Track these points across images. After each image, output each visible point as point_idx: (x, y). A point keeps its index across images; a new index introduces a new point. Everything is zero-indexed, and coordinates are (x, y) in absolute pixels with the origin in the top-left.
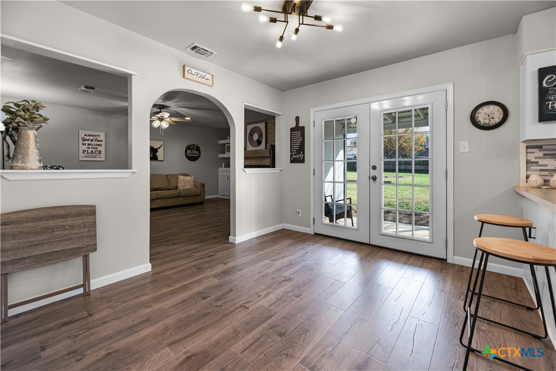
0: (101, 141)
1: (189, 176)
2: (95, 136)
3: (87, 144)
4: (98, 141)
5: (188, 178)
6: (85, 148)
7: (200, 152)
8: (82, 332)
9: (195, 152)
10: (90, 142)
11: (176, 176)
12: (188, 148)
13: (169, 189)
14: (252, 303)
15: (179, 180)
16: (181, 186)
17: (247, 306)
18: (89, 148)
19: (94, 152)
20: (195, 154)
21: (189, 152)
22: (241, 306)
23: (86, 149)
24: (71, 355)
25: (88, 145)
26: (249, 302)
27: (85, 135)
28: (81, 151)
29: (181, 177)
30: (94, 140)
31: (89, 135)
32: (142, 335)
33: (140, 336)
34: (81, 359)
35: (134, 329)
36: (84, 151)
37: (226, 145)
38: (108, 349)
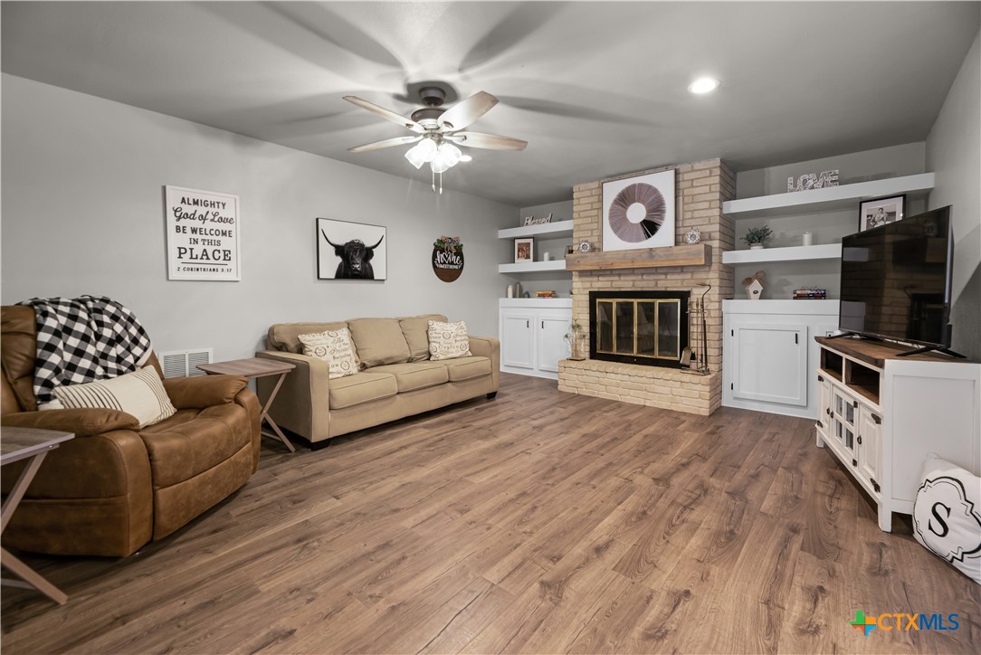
0: (229, 221)
1: (452, 321)
2: (213, 204)
3: (188, 230)
4: (221, 220)
5: (451, 328)
6: (183, 240)
7: (462, 259)
9: (454, 257)
10: (197, 224)
11: (423, 322)
12: (437, 247)
13: (410, 360)
15: (432, 335)
16: (439, 350)
18: (196, 241)
19: (210, 256)
20: (452, 263)
21: (440, 257)
23: (188, 246)
25: (194, 231)
27: (183, 201)
28: (173, 253)
29: (437, 326)
30: (210, 216)
31: (196, 203)
36: (181, 252)
37: (517, 242)
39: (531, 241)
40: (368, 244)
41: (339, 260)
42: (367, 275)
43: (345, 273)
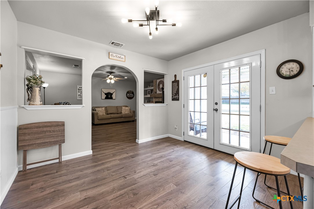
1: (128, 107)
3: (80, 92)
5: (127, 108)
7: (134, 95)
8: (50, 179)
9: (131, 94)
11: (121, 107)
12: (128, 93)
13: (118, 114)
14: (130, 175)
15: (122, 109)
16: (124, 112)
17: (126, 177)
20: (131, 96)
21: (128, 94)
22: (123, 177)
23: (80, 94)
24: (41, 189)
26: (128, 175)
28: (78, 95)
29: (124, 108)
32: (72, 185)
33: (71, 185)
34: (43, 192)
35: (70, 181)
36: (79, 95)
37: (148, 91)
38: (55, 189)
39: (150, 90)
40: (111, 93)
41: (106, 96)
42: (111, 98)
43: (107, 98)
